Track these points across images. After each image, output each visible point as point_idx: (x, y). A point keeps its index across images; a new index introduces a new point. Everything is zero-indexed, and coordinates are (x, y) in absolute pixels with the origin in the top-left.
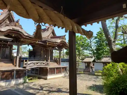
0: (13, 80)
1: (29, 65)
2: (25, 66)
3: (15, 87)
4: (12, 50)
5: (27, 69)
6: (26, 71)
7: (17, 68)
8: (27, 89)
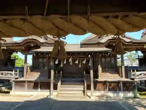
0: (120, 92)
1: (138, 76)
2: (133, 77)
3: (124, 100)
4: (116, 59)
5: (136, 82)
6: (135, 83)
7: (124, 79)
8: (137, 106)
